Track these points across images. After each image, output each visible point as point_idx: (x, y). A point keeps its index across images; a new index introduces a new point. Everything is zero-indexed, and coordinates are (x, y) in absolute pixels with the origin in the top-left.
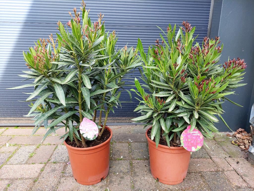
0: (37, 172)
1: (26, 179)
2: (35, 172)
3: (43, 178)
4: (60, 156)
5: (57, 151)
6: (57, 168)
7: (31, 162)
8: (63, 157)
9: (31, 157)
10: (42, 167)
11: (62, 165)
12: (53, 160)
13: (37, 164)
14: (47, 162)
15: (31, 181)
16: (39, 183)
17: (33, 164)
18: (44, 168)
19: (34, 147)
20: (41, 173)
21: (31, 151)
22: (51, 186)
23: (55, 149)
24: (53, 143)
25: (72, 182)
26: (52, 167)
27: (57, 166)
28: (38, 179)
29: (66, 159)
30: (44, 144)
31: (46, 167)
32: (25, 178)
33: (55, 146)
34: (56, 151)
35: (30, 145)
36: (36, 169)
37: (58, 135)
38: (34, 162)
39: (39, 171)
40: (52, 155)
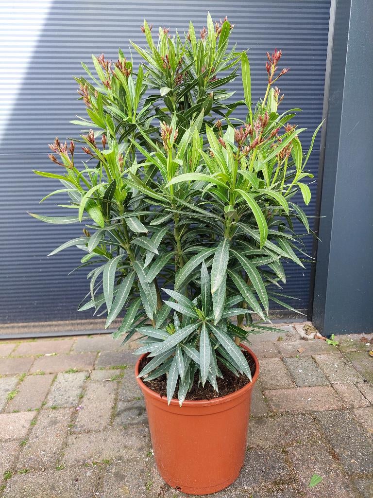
0: (23, 427)
1: (6, 441)
2: (20, 427)
3: (37, 437)
4: (62, 395)
5: (58, 386)
6: (60, 418)
7: (12, 409)
8: (69, 397)
9: (11, 399)
10: (33, 418)
11: (68, 412)
12: (50, 404)
13: (22, 413)
14: (42, 408)
15: (16, 445)
16: (29, 447)
17: (15, 412)
18: (36, 418)
19: (14, 380)
20: (31, 429)
21: (10, 388)
22: (52, 451)
23: (53, 381)
24: (48, 371)
25: (88, 443)
26: (50, 416)
27: (59, 415)
28: (27, 439)
29: (74, 400)
30: (31, 373)
31: (40, 417)
32: (3, 440)
33: (52, 376)
34: (55, 385)
35: (6, 375)
36: (22, 422)
37: (56, 354)
38: (16, 409)
39: (28, 426)
40: (48, 394)
